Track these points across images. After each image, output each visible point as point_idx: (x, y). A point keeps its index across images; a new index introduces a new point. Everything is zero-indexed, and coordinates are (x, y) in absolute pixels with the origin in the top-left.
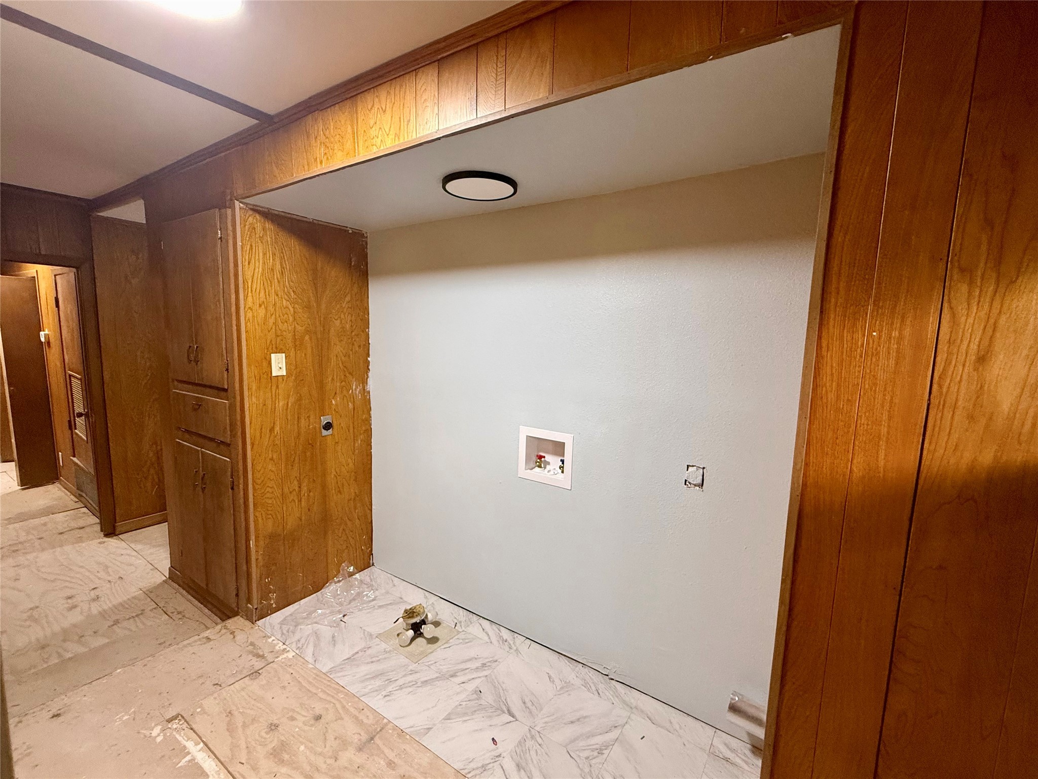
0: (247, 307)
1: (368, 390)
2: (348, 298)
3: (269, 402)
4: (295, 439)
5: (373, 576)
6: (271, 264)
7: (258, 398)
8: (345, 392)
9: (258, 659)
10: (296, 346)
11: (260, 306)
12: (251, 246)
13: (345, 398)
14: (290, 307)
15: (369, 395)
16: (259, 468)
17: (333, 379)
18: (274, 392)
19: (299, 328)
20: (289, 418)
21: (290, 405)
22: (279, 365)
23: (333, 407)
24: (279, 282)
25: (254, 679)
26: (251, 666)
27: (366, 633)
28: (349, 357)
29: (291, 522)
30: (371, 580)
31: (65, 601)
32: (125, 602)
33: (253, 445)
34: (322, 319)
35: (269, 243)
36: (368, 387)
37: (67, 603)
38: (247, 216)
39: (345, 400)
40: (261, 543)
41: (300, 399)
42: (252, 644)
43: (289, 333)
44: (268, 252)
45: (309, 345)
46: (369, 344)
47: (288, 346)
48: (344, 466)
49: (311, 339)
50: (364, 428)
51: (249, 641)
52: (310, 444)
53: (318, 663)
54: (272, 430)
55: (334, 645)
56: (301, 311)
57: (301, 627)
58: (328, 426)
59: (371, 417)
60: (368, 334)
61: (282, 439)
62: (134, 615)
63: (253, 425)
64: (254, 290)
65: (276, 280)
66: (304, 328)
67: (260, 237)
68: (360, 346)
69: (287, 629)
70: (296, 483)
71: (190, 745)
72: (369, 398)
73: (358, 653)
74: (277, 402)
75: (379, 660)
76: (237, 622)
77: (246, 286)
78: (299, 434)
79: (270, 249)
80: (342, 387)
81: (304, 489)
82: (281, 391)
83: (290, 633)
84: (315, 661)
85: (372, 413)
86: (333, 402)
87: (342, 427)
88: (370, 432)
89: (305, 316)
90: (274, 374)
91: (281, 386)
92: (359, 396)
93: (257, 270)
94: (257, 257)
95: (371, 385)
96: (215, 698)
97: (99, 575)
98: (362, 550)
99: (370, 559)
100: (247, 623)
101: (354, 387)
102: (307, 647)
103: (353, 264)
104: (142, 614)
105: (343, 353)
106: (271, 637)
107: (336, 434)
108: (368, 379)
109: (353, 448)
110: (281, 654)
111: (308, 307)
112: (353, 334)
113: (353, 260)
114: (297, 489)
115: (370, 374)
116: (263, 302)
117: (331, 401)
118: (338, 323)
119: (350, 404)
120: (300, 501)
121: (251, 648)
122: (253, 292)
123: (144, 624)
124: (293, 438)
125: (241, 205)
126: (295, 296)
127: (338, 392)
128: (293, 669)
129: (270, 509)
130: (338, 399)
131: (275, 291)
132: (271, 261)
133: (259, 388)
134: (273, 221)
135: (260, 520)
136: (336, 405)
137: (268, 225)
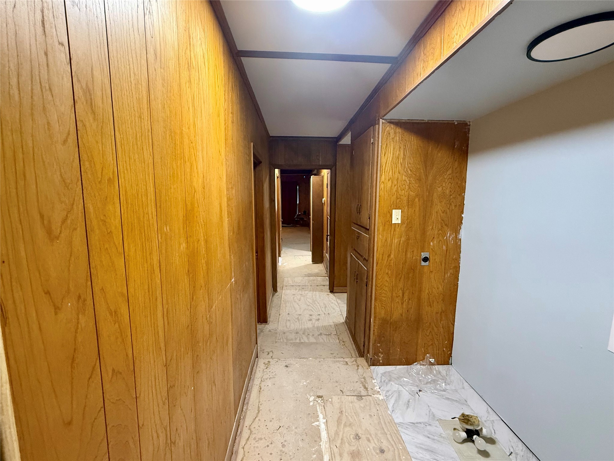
0: (381, 181)
1: (460, 238)
2: (450, 172)
3: (389, 240)
4: (402, 264)
5: (449, 373)
6: (397, 154)
7: (383, 236)
8: (441, 238)
9: (364, 389)
10: (408, 205)
11: (389, 180)
12: (387, 144)
13: (440, 242)
14: (407, 180)
15: (460, 242)
16: (380, 278)
17: (432, 228)
18: (392, 234)
19: (412, 193)
20: (400, 250)
21: (401, 242)
22: (397, 216)
23: (431, 247)
24: (401, 165)
25: (359, 400)
26: (359, 391)
27: (431, 413)
28: (446, 213)
29: (396, 315)
30: (447, 375)
31: (309, 316)
32: (326, 326)
33: (377, 264)
34: (428, 187)
35: (398, 141)
36: (460, 236)
37: (309, 317)
38: (386, 126)
39: (441, 243)
40: (377, 322)
41: (408, 239)
42: (364, 378)
43: (405, 197)
44: (396, 147)
45: (418, 205)
46: (464, 204)
47: (403, 205)
48: (435, 288)
49: (419, 200)
50: (453, 265)
51: (364, 376)
52: (412, 269)
53: (394, 413)
54: (389, 256)
55: (408, 407)
56: (414, 182)
57: (393, 383)
58: (426, 259)
59: (460, 258)
60: (464, 197)
61: (395, 263)
62: (327, 334)
63: (378, 251)
64: (386, 171)
65: (400, 164)
66: (415, 193)
67: (392, 138)
68: (456, 206)
69: (384, 379)
70: (401, 291)
71: (321, 416)
72: (460, 244)
73: (421, 423)
74: (394, 240)
75: (434, 439)
76: (362, 361)
77: (382, 169)
78: (406, 262)
79: (398, 144)
80: (439, 234)
81: (406, 297)
82: (397, 233)
83: (385, 383)
84: (393, 411)
85: (461, 255)
86: (431, 244)
87: (436, 262)
88: (458, 269)
89: (417, 185)
90: (393, 222)
91: (398, 230)
92: (451, 241)
93: (388, 159)
94: (389, 151)
95: (463, 234)
96: (338, 398)
97: (322, 309)
98: (444, 350)
99: (449, 359)
100: (366, 364)
101: (448, 235)
102: (391, 398)
103: (456, 147)
104: (330, 335)
105: (441, 210)
106: (374, 380)
107: (431, 265)
108: (461, 231)
109: (443, 278)
110: (376, 394)
111: (419, 180)
112: (451, 197)
113: (456, 143)
114: (401, 295)
115: (463, 227)
116: (391, 178)
117: (430, 243)
118: (440, 189)
119: (444, 246)
120: (402, 304)
121: (363, 380)
122: (386, 172)
123: (329, 340)
124: (401, 264)
125: (383, 121)
126: (411, 173)
127: (435, 237)
128: (380, 408)
129: (383, 303)
130: (435, 242)
131: (398, 170)
132: (398, 152)
133: (384, 230)
134: (401, 127)
135: (377, 308)
136: (433, 246)
137: (399, 130)
